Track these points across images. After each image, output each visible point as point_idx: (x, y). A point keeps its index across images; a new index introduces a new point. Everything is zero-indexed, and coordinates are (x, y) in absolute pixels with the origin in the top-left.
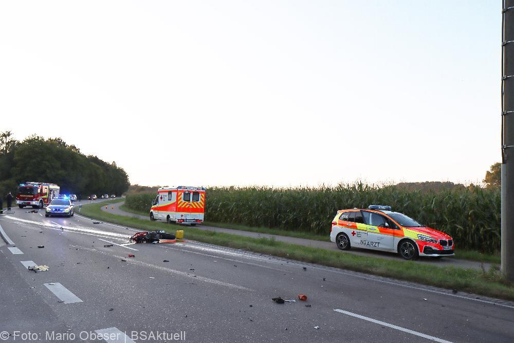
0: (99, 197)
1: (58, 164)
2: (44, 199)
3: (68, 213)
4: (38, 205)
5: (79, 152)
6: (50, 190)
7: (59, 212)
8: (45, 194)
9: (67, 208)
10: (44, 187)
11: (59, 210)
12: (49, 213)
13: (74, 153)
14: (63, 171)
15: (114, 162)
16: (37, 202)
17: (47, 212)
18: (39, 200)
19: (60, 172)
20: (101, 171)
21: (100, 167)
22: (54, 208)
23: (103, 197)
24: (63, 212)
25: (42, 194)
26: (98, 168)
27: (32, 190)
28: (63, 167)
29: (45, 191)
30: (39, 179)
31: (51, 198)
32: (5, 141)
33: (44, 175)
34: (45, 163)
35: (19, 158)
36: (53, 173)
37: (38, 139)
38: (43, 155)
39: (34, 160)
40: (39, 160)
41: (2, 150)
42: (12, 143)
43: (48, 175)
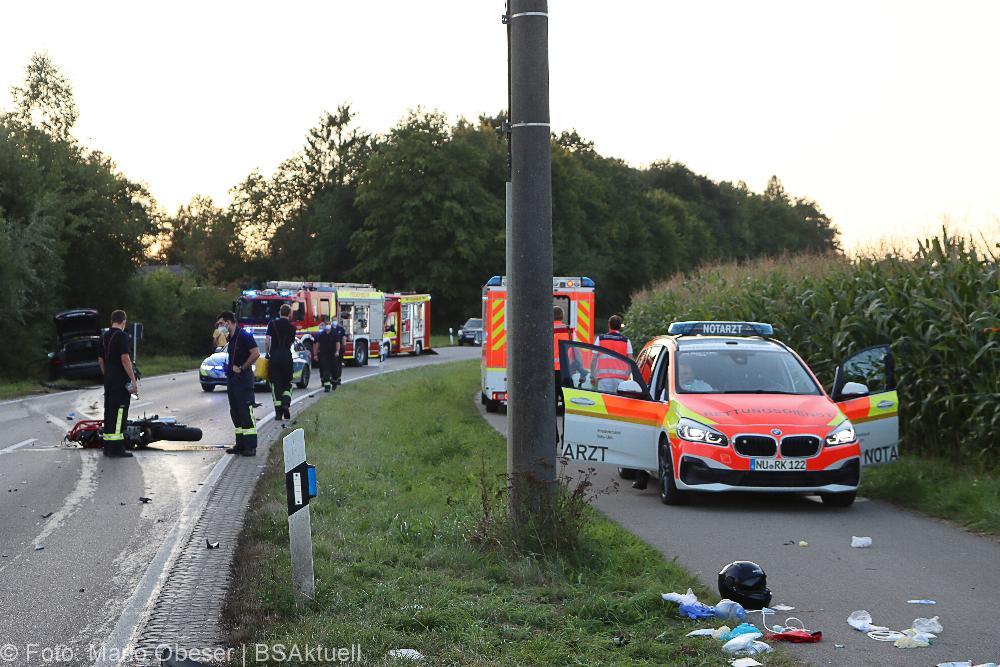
6: (345, 307)
10: (316, 296)
25: (306, 318)
29: (321, 309)
30: (436, 267)
31: (351, 332)
32: (337, 143)
33: (450, 253)
34: (451, 210)
35: (372, 195)
36: (477, 239)
37: (426, 126)
38: (441, 176)
39: (416, 202)
40: (429, 197)
41: (332, 173)
42: (357, 145)
43: (460, 249)
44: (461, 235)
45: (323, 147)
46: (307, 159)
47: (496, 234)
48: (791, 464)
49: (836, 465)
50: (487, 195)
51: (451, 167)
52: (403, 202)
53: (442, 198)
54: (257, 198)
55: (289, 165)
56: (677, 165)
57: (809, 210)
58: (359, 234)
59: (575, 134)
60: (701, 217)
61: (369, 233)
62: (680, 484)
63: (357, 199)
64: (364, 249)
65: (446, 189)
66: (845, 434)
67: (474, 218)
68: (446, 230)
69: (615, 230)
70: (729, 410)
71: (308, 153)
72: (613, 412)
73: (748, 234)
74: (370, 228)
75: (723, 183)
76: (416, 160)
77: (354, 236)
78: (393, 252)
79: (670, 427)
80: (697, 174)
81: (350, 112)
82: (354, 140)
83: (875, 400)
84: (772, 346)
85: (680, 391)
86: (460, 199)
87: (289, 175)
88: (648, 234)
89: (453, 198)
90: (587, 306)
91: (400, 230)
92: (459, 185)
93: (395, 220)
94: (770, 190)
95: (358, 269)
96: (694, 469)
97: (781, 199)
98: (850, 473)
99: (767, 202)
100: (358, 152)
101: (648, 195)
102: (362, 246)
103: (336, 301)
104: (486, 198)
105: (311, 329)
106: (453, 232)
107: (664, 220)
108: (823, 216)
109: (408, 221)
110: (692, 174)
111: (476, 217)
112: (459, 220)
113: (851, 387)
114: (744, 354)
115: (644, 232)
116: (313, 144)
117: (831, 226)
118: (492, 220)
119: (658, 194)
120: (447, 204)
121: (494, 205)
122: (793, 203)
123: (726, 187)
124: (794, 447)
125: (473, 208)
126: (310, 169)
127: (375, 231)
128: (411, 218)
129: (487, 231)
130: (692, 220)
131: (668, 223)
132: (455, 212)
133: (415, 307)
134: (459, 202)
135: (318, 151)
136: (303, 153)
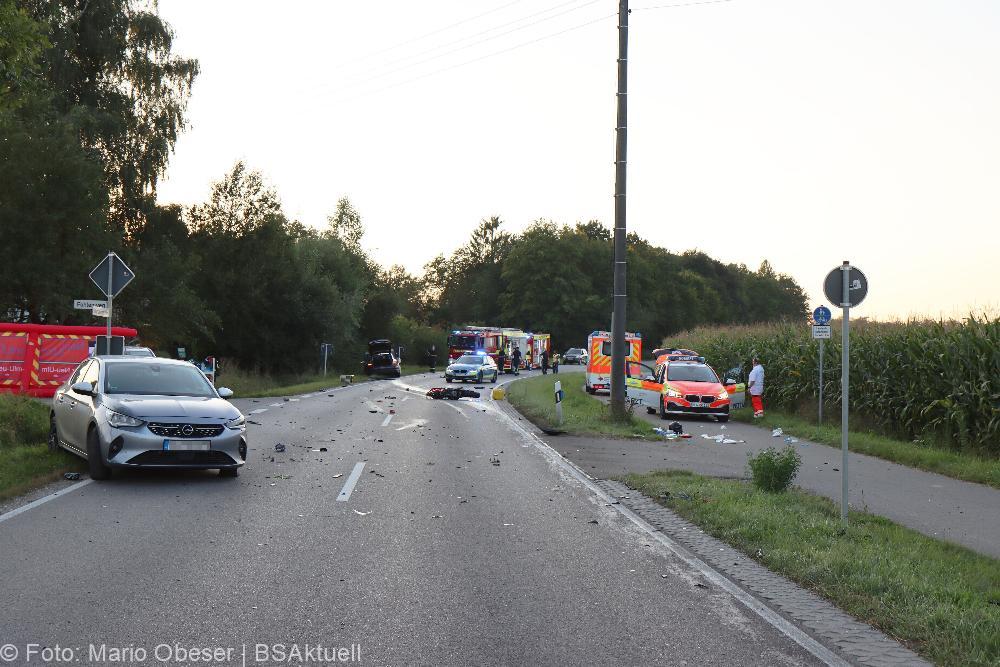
1: (587, 283)
14: (597, 297)
15: (766, 261)
30: (549, 317)
32: (490, 239)
33: (557, 308)
34: (559, 282)
35: (512, 272)
36: (575, 301)
37: (546, 230)
38: (555, 263)
39: (538, 277)
40: (546, 275)
41: (486, 257)
42: (502, 242)
43: (565, 306)
44: (565, 298)
45: (482, 241)
46: (472, 248)
47: (587, 298)
48: (704, 405)
49: (720, 406)
50: (581, 274)
51: (560, 257)
52: (530, 277)
53: (555, 274)
54: (441, 272)
55: (460, 252)
56: (700, 254)
57: (788, 282)
58: (503, 295)
60: (714, 288)
61: (509, 295)
62: (667, 411)
64: (506, 305)
65: (557, 270)
66: (724, 396)
68: (556, 294)
69: (659, 296)
70: (683, 386)
71: (473, 246)
72: (645, 387)
73: (745, 298)
74: (510, 292)
75: (731, 265)
76: (539, 252)
77: (500, 297)
78: (524, 307)
79: (664, 392)
80: (714, 259)
81: (499, 221)
82: (500, 238)
83: (737, 386)
84: (704, 365)
85: (669, 380)
86: (565, 276)
87: (461, 259)
88: (679, 299)
89: (560, 276)
90: (638, 346)
91: (528, 294)
92: (564, 267)
93: (525, 288)
94: (763, 269)
95: (502, 317)
96: (671, 406)
97: (770, 275)
98: (726, 409)
99: (760, 278)
100: (504, 245)
101: (680, 274)
103: (502, 337)
104: (580, 276)
106: (560, 296)
107: (690, 290)
108: (798, 287)
109: (533, 289)
110: (710, 259)
111: (574, 287)
112: (564, 289)
113: (729, 381)
114: (693, 368)
115: (677, 298)
116: (476, 240)
117: (803, 294)
119: (687, 273)
120: (557, 279)
122: (778, 278)
123: (732, 267)
124: (706, 399)
125: (573, 281)
126: (473, 255)
127: (513, 294)
128: (535, 287)
129: (581, 296)
130: (708, 290)
131: (693, 292)
132: (562, 284)
133: (542, 341)
134: (564, 277)
135: (479, 244)
136: (470, 245)
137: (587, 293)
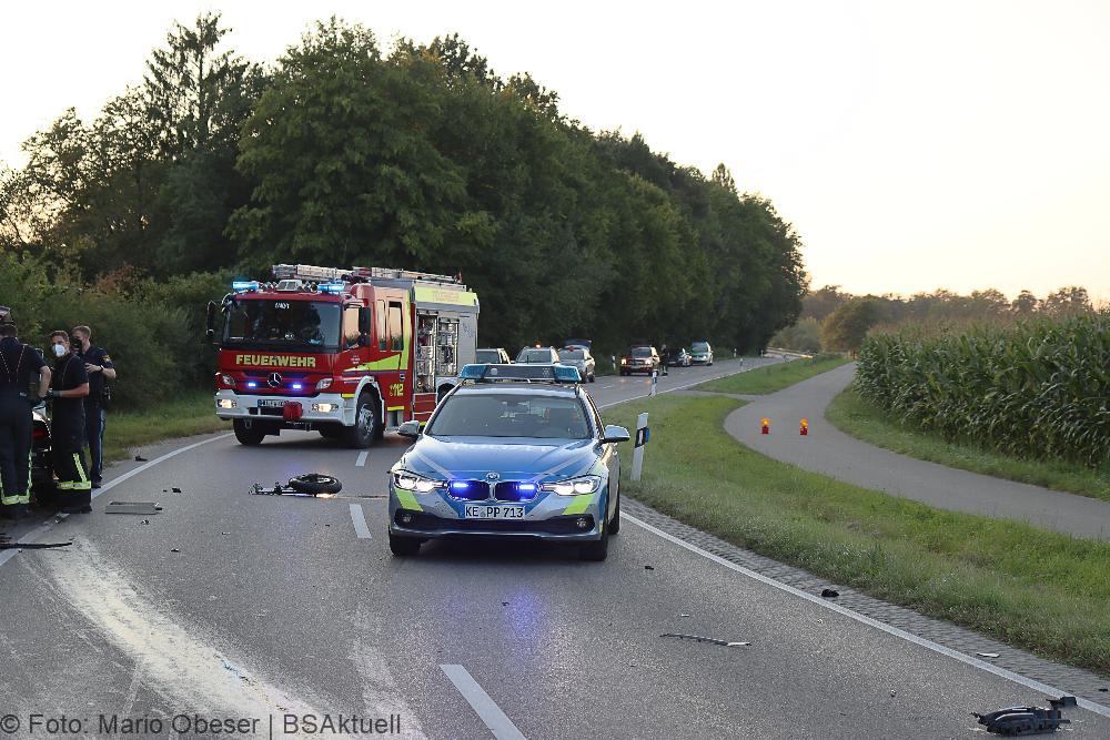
0: (669, 360)
1: (454, 180)
2: (385, 378)
3: (590, 521)
4: (348, 420)
5: (553, 110)
6: (423, 319)
7: (508, 511)
8: (394, 346)
9: (571, 472)
10: (382, 295)
11: (507, 491)
12: (424, 519)
13: (529, 118)
14: (484, 215)
15: (722, 167)
16: (338, 398)
17: (399, 514)
18: (351, 388)
19: (468, 221)
20: (669, 214)
21: (662, 193)
22: (459, 466)
23: (685, 356)
24: (546, 508)
25: (368, 345)
26: (654, 200)
27: (305, 315)
28: (483, 193)
29: (390, 323)
31: (431, 371)
32: (195, 77)
34: (391, 180)
35: (264, 153)
36: (430, 226)
39: (336, 164)
40: (357, 158)
41: (188, 121)
42: (228, 80)
43: (406, 240)
44: (407, 218)
45: (175, 81)
46: (149, 97)
47: (458, 219)
50: (442, 159)
51: (389, 114)
52: (315, 164)
53: (375, 160)
54: (70, 158)
56: (635, 138)
58: (243, 213)
59: (529, 81)
61: (259, 213)
63: (241, 159)
64: (251, 236)
65: (382, 145)
67: (424, 194)
68: (383, 210)
71: (152, 90)
74: (261, 205)
76: (336, 99)
77: (235, 216)
81: (219, 27)
82: (225, 70)
86: (402, 161)
87: (120, 123)
89: (393, 161)
91: (310, 208)
92: (401, 141)
93: (302, 192)
97: (729, 191)
100: (233, 89)
102: (247, 232)
103: (412, 306)
104: (440, 164)
105: (374, 366)
106: (395, 213)
109: (323, 194)
111: (427, 190)
112: (403, 195)
116: (158, 75)
118: (451, 197)
119: (628, 175)
120: (385, 169)
121: (452, 173)
125: (423, 176)
126: (153, 113)
127: (269, 209)
128: (328, 190)
129: (444, 214)
132: (398, 181)
134: (402, 167)
135: (167, 86)
136: (143, 90)
137: (458, 209)
